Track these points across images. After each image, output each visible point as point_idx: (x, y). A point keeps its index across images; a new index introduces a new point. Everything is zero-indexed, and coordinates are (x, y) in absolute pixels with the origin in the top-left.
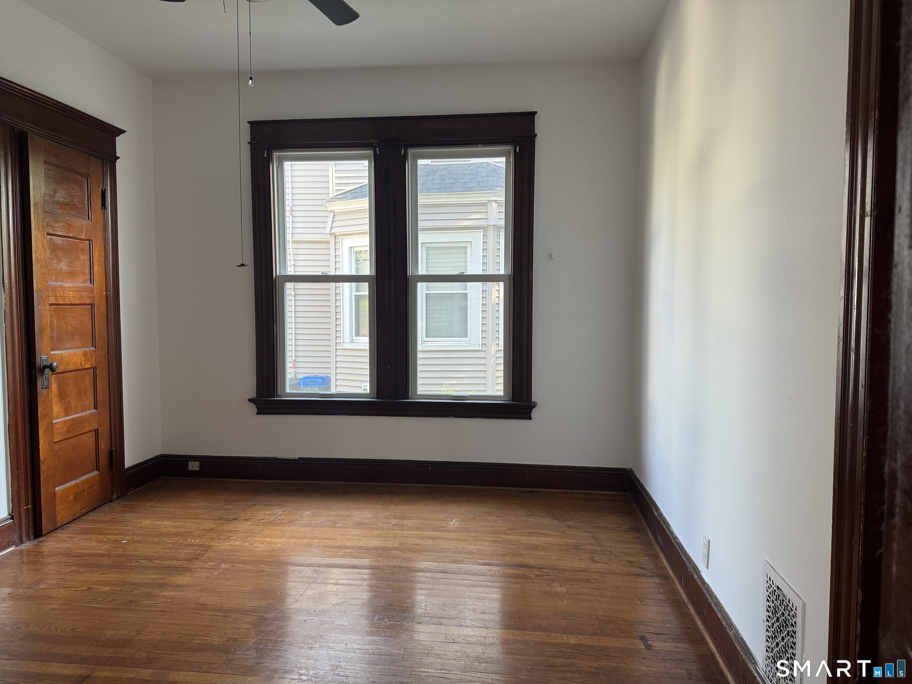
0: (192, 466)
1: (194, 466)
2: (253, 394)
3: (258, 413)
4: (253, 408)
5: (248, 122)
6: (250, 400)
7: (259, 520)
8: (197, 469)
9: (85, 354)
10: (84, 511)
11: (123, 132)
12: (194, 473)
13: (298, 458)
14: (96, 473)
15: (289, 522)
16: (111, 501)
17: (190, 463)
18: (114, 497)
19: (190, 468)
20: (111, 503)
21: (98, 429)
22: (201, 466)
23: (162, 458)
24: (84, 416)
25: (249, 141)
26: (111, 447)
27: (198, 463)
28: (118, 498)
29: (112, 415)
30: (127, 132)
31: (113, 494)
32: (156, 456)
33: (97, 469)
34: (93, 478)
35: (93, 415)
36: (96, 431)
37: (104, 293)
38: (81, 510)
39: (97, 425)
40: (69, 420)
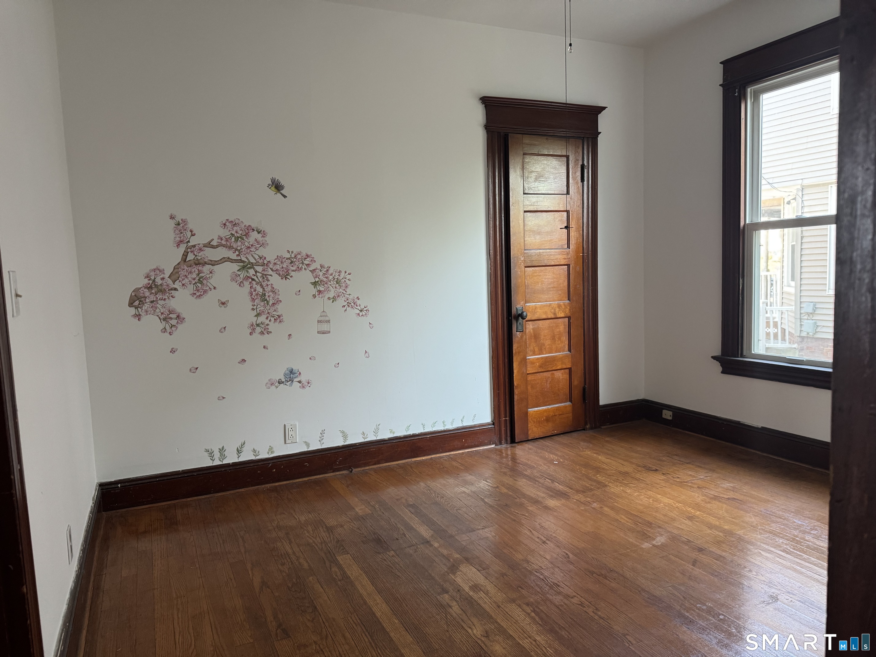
0: (665, 414)
1: (667, 415)
2: (718, 352)
3: (722, 372)
4: (717, 367)
5: (721, 63)
6: (714, 358)
7: (674, 477)
8: (670, 418)
9: (559, 306)
10: (556, 432)
11: (604, 108)
12: (666, 422)
13: (760, 427)
14: (568, 403)
15: (698, 487)
16: (584, 430)
17: (664, 412)
18: (587, 427)
19: (664, 416)
20: (584, 431)
21: (571, 368)
22: (674, 416)
23: (644, 402)
24: (556, 356)
25: (721, 83)
26: (585, 384)
27: (671, 413)
28: (591, 428)
29: (586, 357)
30: (607, 107)
31: (586, 424)
32: (638, 400)
33: (571, 401)
34: (565, 407)
35: (566, 356)
36: (570, 369)
37: (581, 255)
38: (553, 431)
39: (570, 364)
40: (542, 358)
